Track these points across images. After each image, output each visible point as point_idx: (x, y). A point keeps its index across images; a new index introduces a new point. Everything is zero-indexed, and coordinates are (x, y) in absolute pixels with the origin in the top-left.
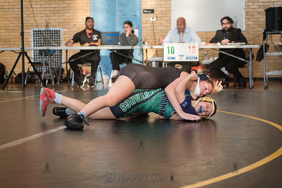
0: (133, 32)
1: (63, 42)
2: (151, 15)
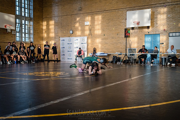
0: (157, 49)
1: (137, 52)
2: (163, 45)
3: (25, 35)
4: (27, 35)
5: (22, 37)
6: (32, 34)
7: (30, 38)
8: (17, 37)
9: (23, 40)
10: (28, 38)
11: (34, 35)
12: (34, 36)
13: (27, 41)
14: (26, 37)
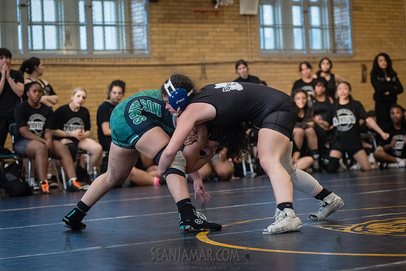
3: (306, 14)
4: (315, 12)
5: (287, 27)
6: (342, 5)
7: (332, 27)
8: (264, 27)
9: (298, 44)
10: (321, 28)
11: (354, 9)
12: (352, 17)
13: (316, 45)
14: (312, 27)
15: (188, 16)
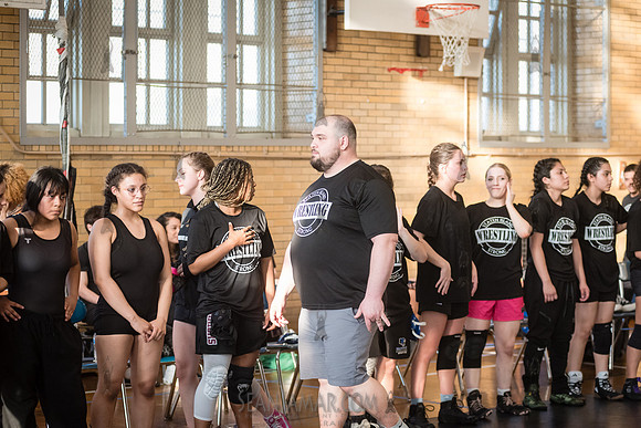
15: (378, 78)
